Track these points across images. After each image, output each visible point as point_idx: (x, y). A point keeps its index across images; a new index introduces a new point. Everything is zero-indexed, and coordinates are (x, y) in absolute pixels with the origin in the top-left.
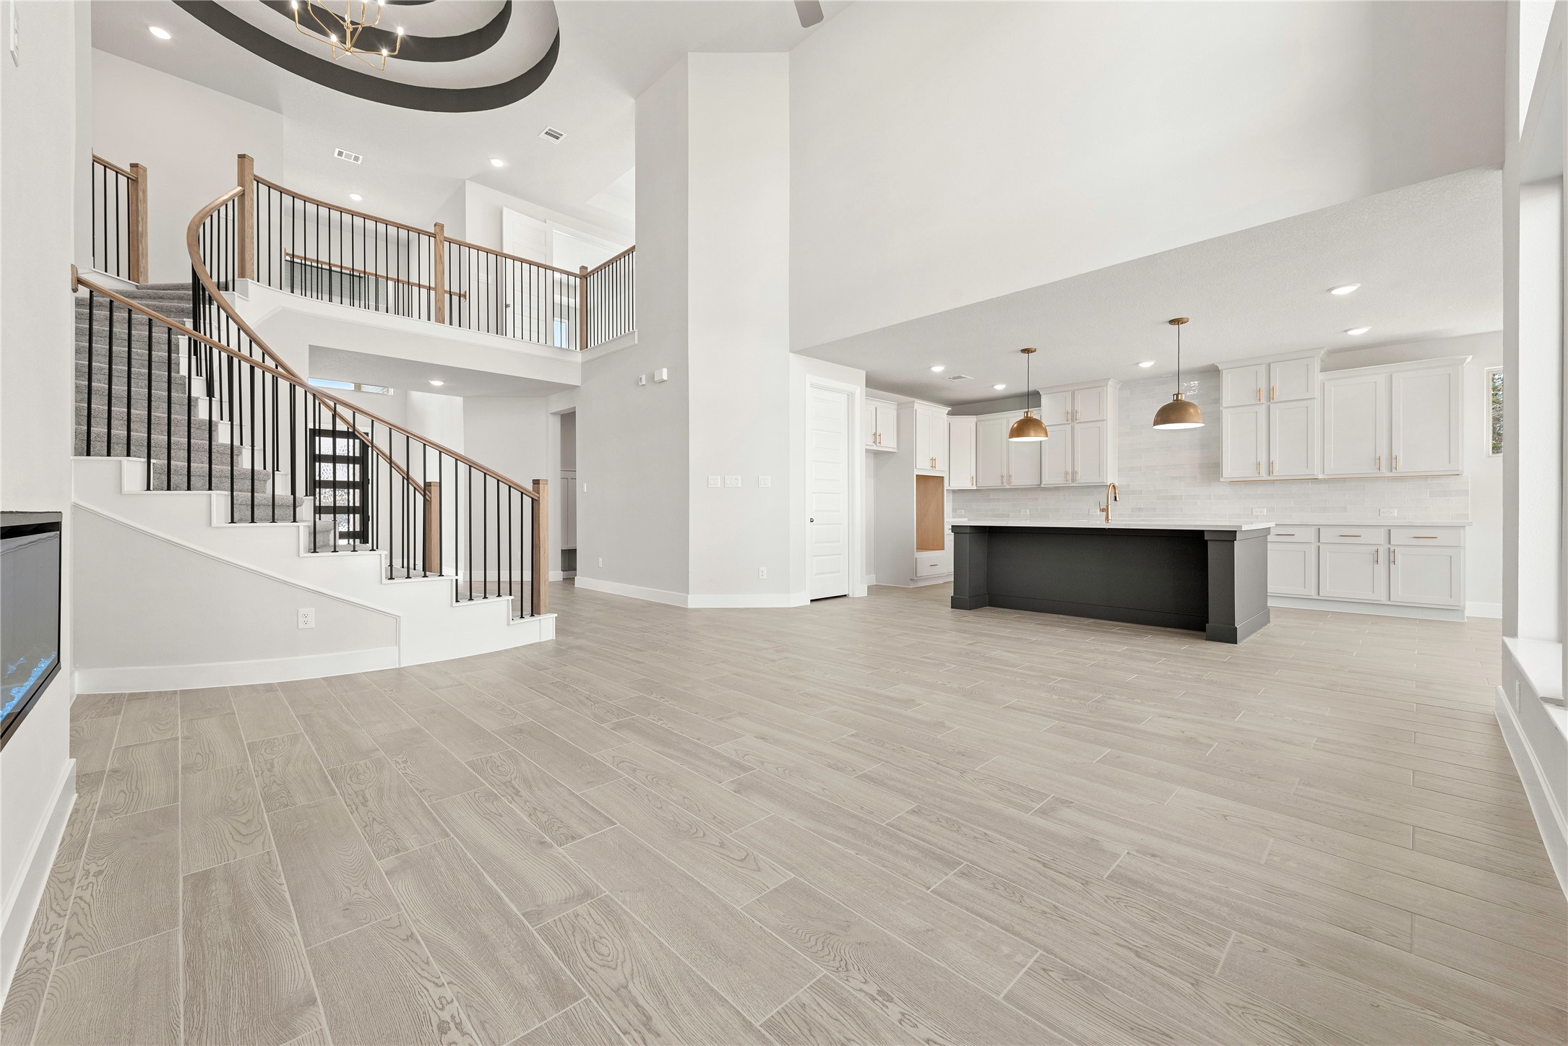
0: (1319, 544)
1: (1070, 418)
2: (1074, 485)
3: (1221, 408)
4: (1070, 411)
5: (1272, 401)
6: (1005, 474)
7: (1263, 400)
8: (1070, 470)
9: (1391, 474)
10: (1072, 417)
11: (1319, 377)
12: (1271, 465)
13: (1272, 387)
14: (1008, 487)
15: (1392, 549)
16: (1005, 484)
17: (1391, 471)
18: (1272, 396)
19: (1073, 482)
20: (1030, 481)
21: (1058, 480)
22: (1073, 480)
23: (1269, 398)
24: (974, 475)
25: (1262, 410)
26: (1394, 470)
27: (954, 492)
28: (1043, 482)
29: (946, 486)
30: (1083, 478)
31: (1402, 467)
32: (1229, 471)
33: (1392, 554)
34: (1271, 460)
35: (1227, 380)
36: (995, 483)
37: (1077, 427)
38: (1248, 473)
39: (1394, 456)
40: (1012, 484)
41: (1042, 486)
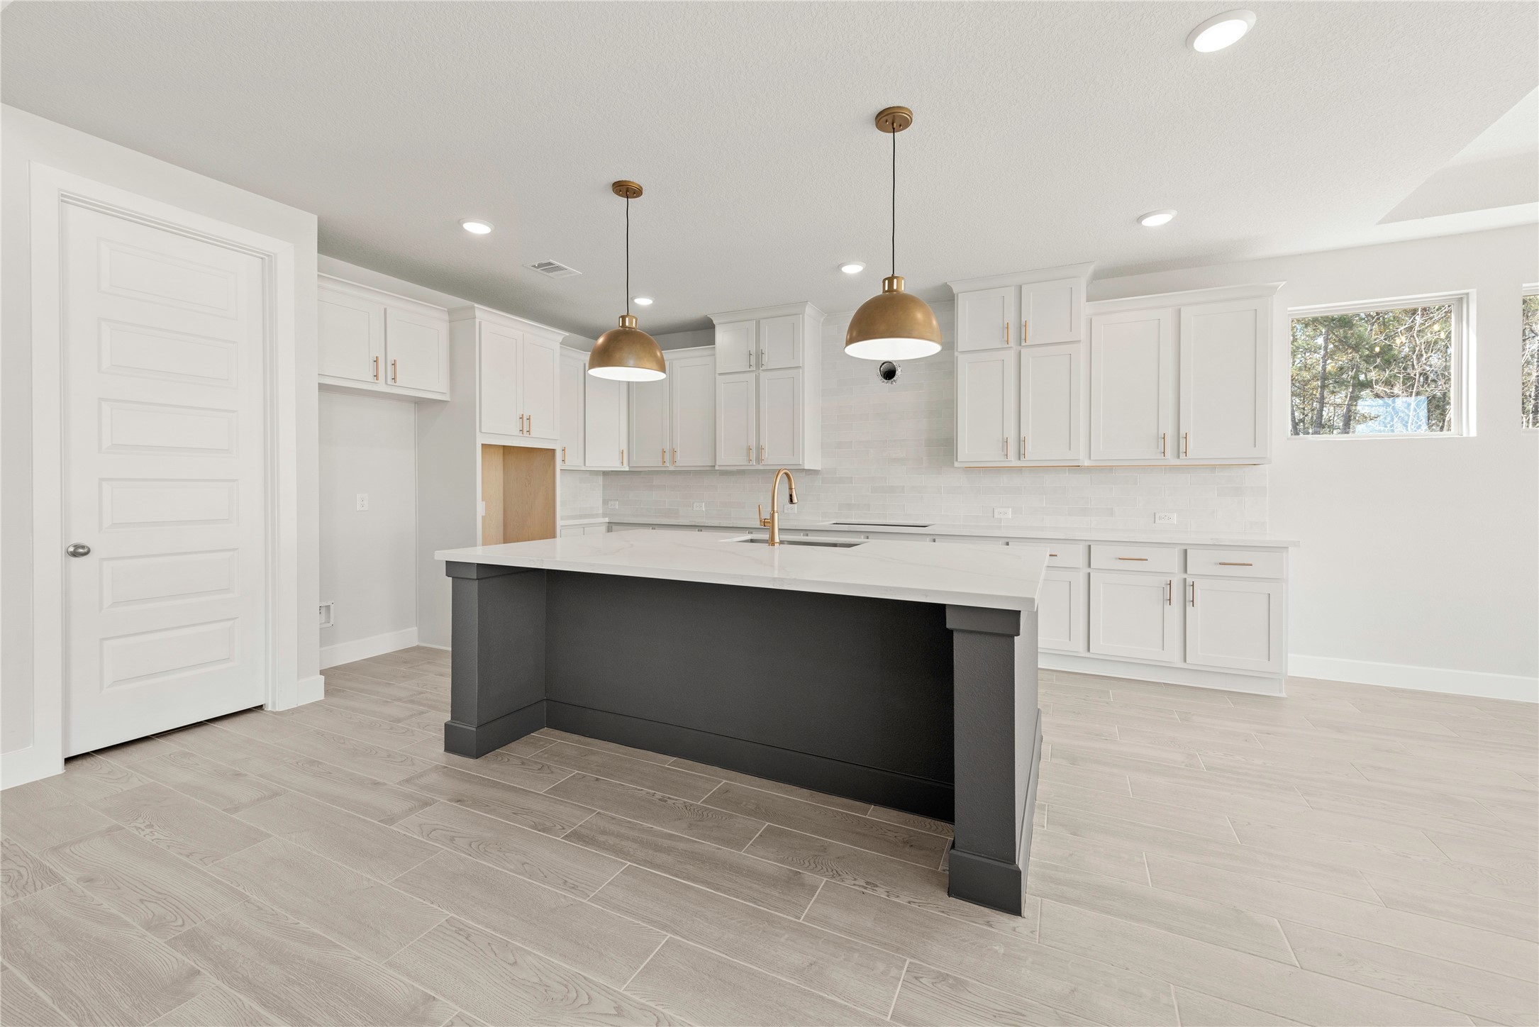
0: (1089, 570)
1: (753, 362)
2: (760, 467)
3: (956, 354)
4: (753, 352)
5: (1023, 344)
6: (667, 449)
7: (1012, 343)
8: (753, 444)
9: (1177, 462)
10: (757, 360)
11: (1085, 309)
12: (1022, 443)
13: (1023, 323)
14: (671, 468)
15: (1189, 581)
16: (667, 464)
17: (1178, 457)
18: (1023, 337)
20: (701, 460)
21: (739, 460)
22: (759, 460)
23: (1021, 340)
24: (624, 447)
25: (1010, 356)
26: (1182, 455)
28: (718, 463)
29: (559, 465)
30: (771, 459)
31: (1196, 451)
32: (967, 450)
33: (1189, 590)
34: (1022, 436)
35: (965, 309)
36: (654, 461)
37: (763, 375)
38: (991, 456)
39: (1182, 433)
40: (677, 464)
41: (717, 468)
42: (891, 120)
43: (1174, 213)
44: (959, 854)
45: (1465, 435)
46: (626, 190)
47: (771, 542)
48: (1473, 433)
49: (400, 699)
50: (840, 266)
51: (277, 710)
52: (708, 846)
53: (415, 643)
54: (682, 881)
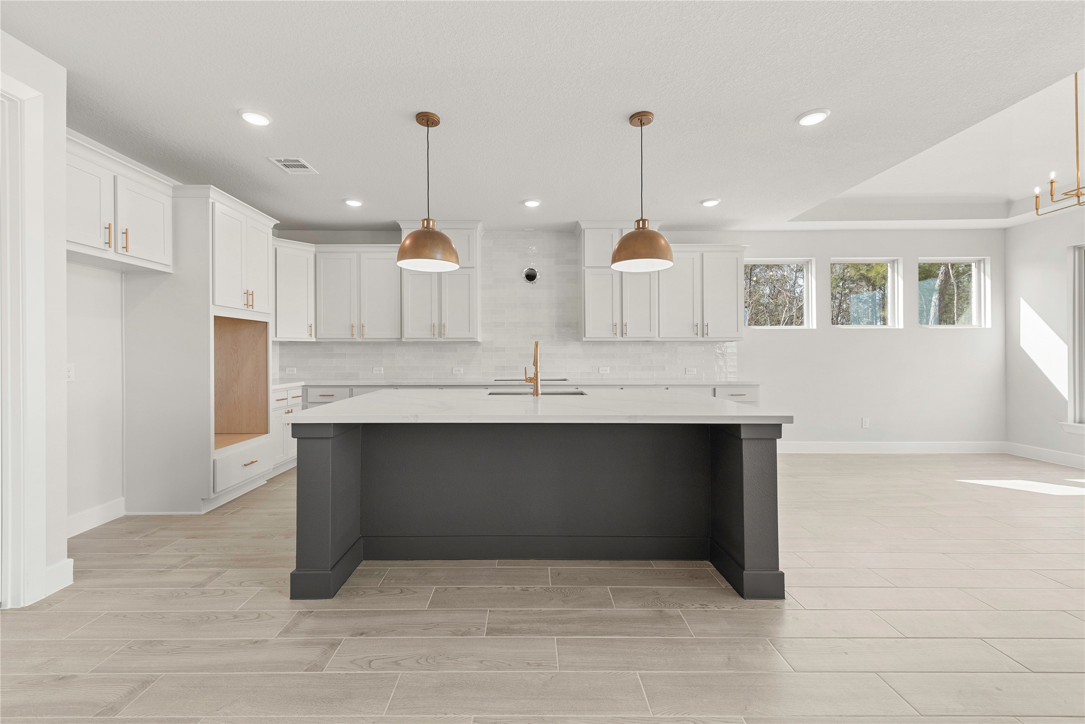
2: (442, 340)
3: (583, 268)
6: (355, 323)
8: (436, 323)
9: (702, 339)
14: (359, 340)
16: (355, 336)
17: (703, 336)
19: (441, 337)
20: (390, 334)
21: (424, 334)
22: (440, 335)
24: (312, 322)
26: (705, 336)
27: (282, 344)
28: (404, 336)
29: (271, 337)
30: (451, 333)
31: (711, 333)
32: (591, 330)
34: (624, 322)
35: (589, 240)
36: (342, 334)
38: (606, 334)
39: (705, 323)
40: (365, 337)
41: (404, 340)
42: (640, 118)
43: (720, 200)
44: (749, 572)
45: (811, 328)
46: (427, 119)
47: (536, 393)
48: (815, 327)
49: (175, 567)
50: (524, 202)
51: (22, 605)
52: (592, 611)
53: (122, 513)
54: (605, 637)
